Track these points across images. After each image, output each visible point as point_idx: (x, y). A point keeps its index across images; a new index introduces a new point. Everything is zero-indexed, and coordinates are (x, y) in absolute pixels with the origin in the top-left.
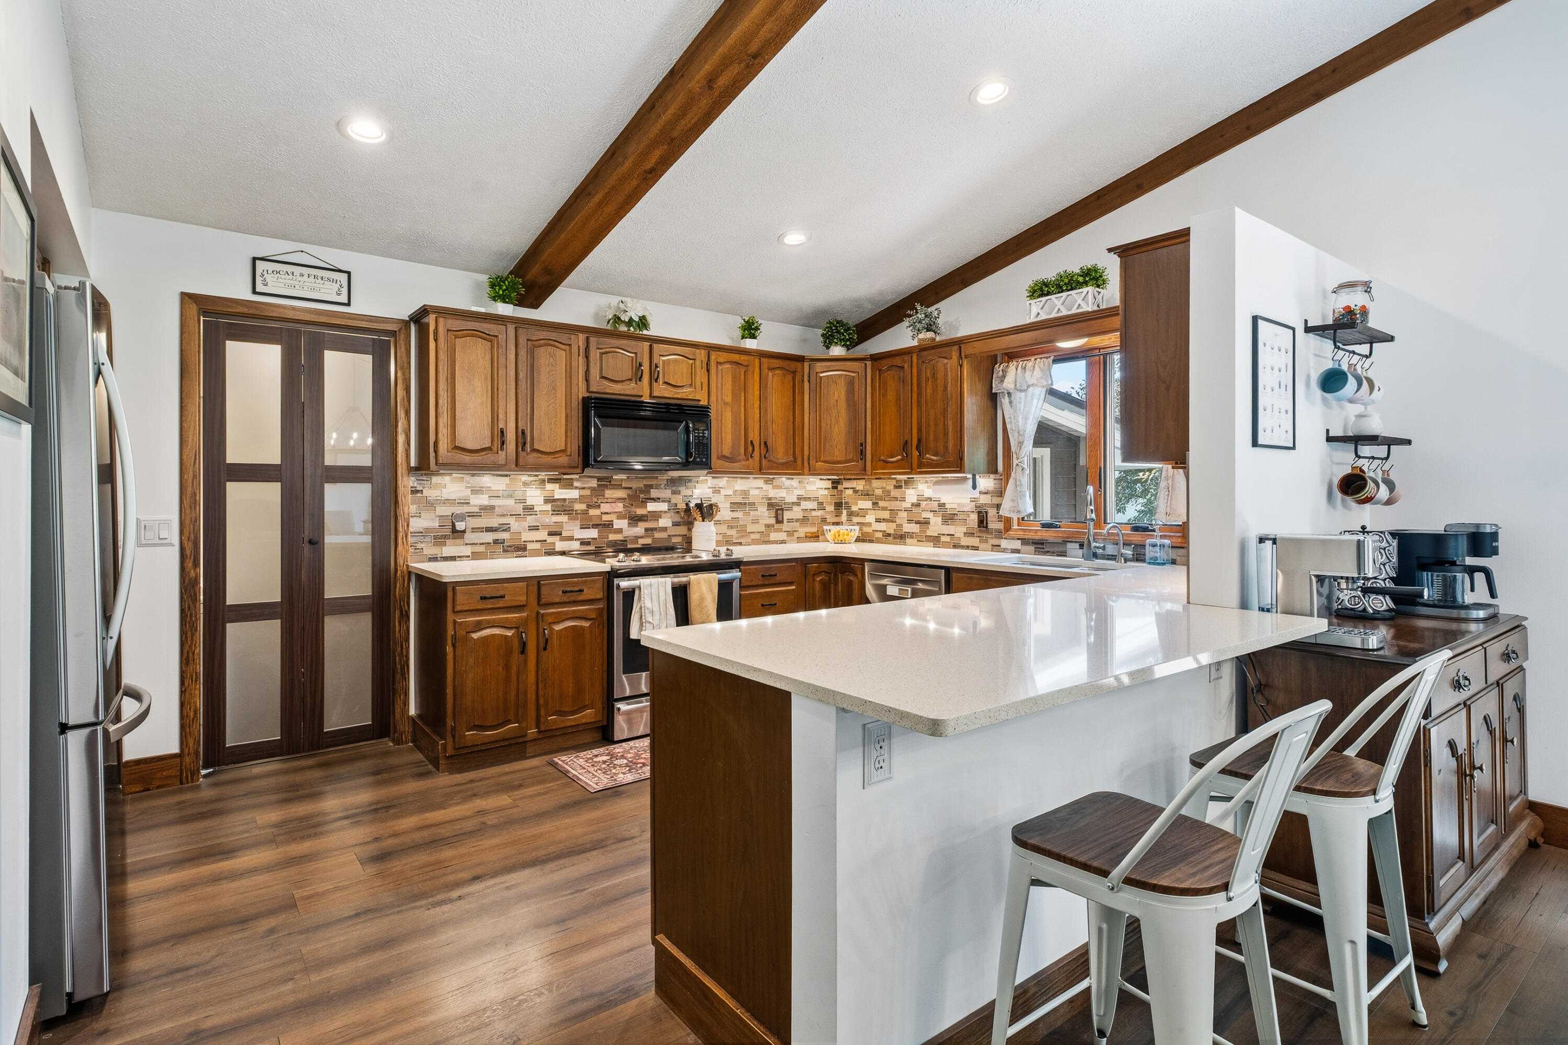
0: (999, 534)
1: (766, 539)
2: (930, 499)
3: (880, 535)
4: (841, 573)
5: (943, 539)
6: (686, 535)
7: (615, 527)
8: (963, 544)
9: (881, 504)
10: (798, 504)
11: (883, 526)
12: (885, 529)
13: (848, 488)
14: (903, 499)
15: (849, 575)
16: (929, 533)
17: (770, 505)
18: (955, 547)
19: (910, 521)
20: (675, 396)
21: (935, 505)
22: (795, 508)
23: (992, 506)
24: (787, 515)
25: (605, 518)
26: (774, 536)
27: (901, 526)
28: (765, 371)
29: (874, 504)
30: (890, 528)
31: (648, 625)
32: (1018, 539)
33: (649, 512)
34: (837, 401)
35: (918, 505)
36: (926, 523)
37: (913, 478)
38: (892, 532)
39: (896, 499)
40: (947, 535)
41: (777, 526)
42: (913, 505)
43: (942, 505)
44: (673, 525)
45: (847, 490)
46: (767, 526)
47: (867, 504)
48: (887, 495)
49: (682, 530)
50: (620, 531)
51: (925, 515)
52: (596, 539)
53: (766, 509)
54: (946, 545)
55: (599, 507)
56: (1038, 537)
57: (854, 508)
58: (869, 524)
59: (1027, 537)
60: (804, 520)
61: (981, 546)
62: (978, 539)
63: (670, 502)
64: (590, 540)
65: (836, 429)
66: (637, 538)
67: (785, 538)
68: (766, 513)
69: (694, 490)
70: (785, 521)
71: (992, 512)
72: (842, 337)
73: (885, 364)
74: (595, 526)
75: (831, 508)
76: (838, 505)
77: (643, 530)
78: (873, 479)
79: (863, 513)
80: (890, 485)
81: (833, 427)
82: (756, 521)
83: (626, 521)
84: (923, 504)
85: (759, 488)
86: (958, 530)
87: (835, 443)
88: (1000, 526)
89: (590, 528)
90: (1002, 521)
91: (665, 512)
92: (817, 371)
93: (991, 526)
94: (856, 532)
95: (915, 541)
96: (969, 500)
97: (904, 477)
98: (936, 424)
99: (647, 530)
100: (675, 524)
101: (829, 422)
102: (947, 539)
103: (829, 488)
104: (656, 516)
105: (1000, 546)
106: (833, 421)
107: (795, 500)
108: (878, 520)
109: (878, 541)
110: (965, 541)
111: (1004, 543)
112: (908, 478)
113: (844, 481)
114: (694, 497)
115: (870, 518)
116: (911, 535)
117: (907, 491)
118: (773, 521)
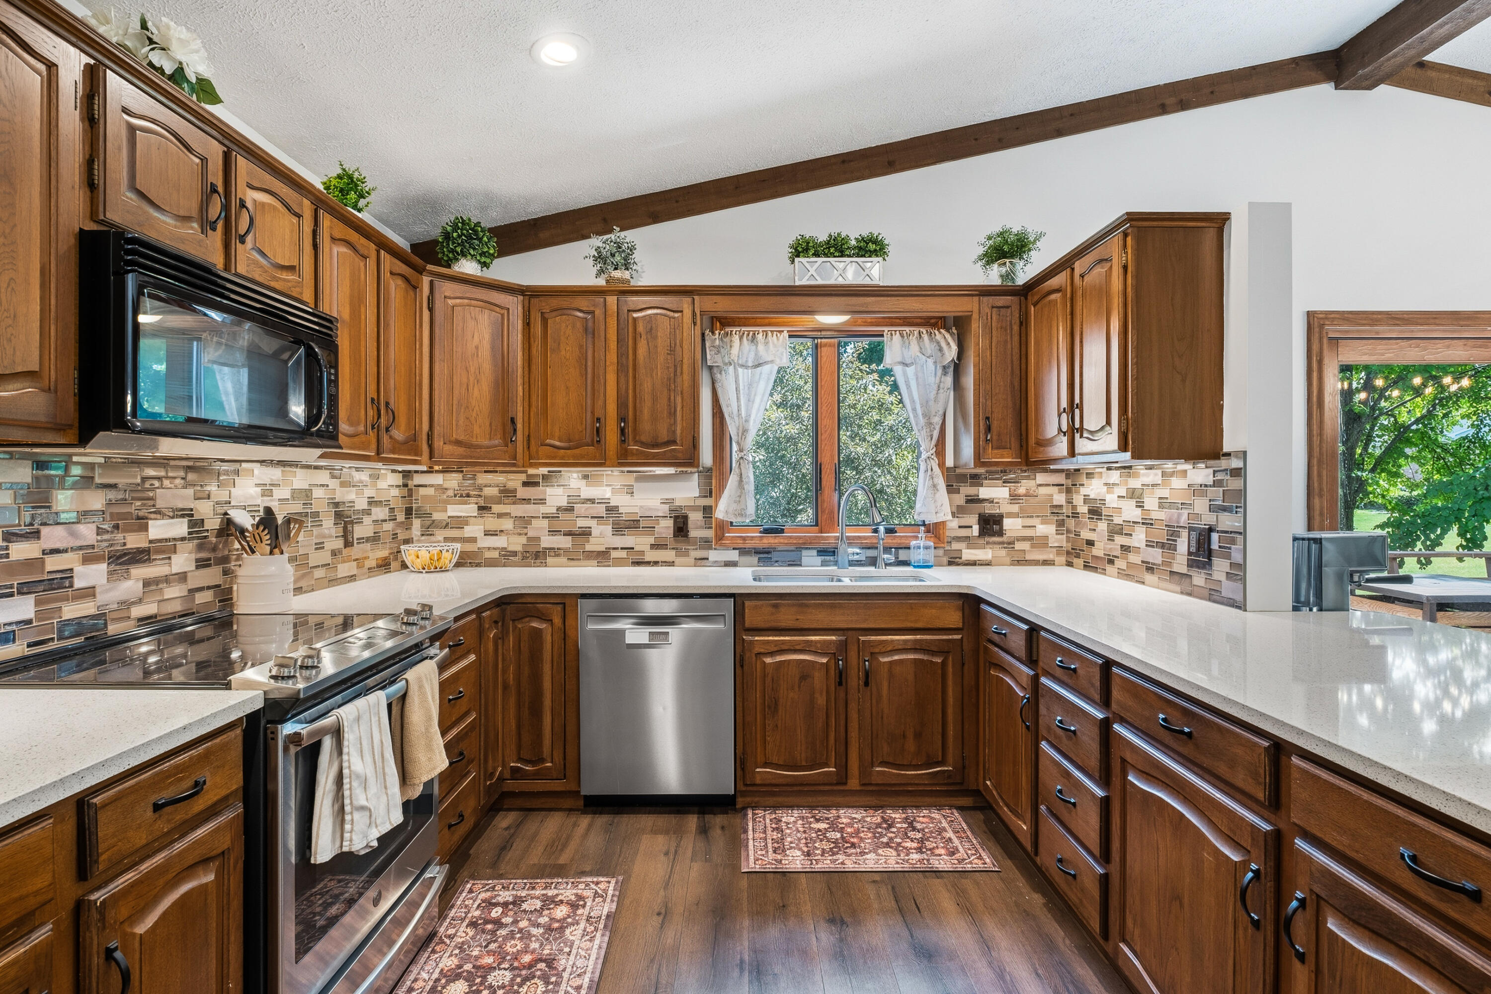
0: (706, 544)
1: (332, 575)
2: (592, 501)
3: (495, 554)
4: (514, 620)
5: (614, 554)
6: (218, 586)
7: (78, 584)
8: (647, 559)
9: (497, 508)
10: (368, 512)
11: (500, 542)
12: (506, 546)
13: (425, 486)
14: (542, 501)
15: (529, 622)
16: (588, 548)
17: (338, 515)
18: (637, 563)
19: (553, 532)
20: (273, 284)
21: (601, 510)
22: (367, 520)
23: (694, 508)
24: (359, 531)
25: (53, 564)
26: (344, 569)
27: (538, 539)
28: (386, 275)
29: (481, 508)
30: (517, 543)
31: (357, 816)
32: (734, 549)
33: (151, 542)
34: (477, 348)
35: (570, 509)
36: (586, 533)
37: (560, 472)
38: (519, 548)
39: (527, 501)
40: (622, 548)
41: (346, 552)
42: (559, 509)
43: (612, 509)
44: (197, 567)
45: (421, 488)
46: (334, 553)
47: (469, 509)
48: (508, 494)
49: (212, 576)
50: (89, 592)
51: (581, 523)
52: (30, 622)
53: (333, 522)
54: (619, 562)
55: (36, 535)
56: (766, 546)
57: (437, 516)
58: (473, 540)
59: (747, 546)
60: (375, 539)
61: (678, 560)
62: (673, 552)
63: (192, 515)
64: (14, 627)
65: (476, 393)
66: (126, 605)
67: (354, 572)
68: (333, 532)
69: (233, 490)
70: (355, 542)
71: (695, 518)
72: (486, 250)
73: (547, 304)
74: (24, 589)
75: (401, 517)
76: (409, 512)
77: (141, 584)
78: (480, 472)
79: (460, 522)
80: (515, 481)
81: (471, 388)
82: (320, 547)
83: (103, 567)
84: (579, 508)
85: (323, 485)
86: (641, 542)
87: (474, 415)
88: (710, 534)
89: (11, 595)
90: (711, 528)
91: (183, 539)
92: (447, 294)
93: (693, 533)
94: (450, 553)
95: (563, 560)
96: (660, 501)
97: (544, 470)
99: (147, 583)
100: (202, 564)
101: (465, 380)
102: (623, 554)
103: (399, 486)
104: (167, 547)
105: (707, 559)
106: (472, 379)
107: (365, 506)
108: (487, 533)
109: (491, 563)
110: (651, 556)
111: (714, 555)
112: (549, 472)
113: (415, 475)
114: (232, 504)
115: (473, 530)
116: (555, 552)
117: (549, 491)
118: (339, 544)
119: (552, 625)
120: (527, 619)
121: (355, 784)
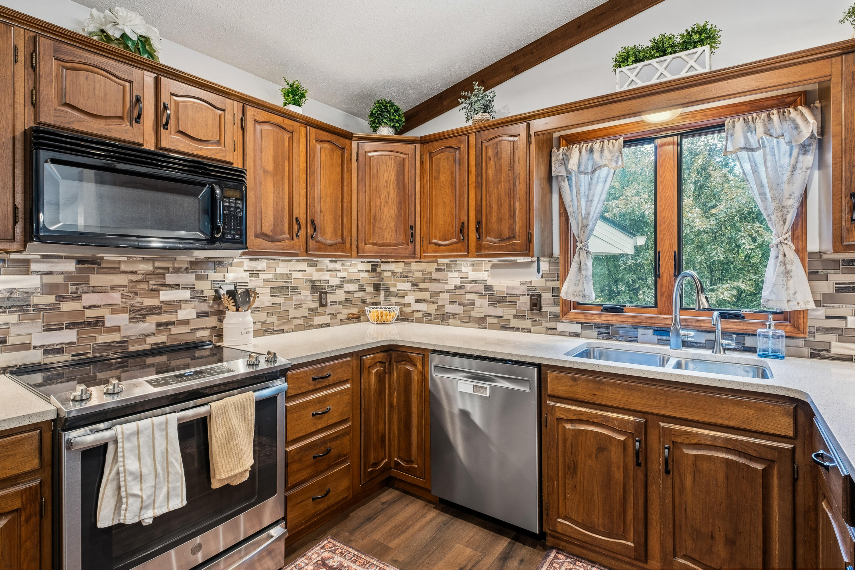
0: (555, 317)
1: (310, 323)
2: (475, 282)
3: (420, 315)
4: (396, 362)
5: (490, 320)
6: (215, 327)
7: (107, 324)
8: (512, 326)
9: (421, 285)
10: (341, 287)
11: (423, 307)
12: (426, 310)
13: (386, 271)
14: (446, 282)
15: (405, 364)
16: (473, 314)
17: (314, 289)
18: (504, 328)
19: (452, 302)
20: (196, 152)
21: (481, 288)
22: (339, 291)
23: (546, 289)
24: (331, 298)
25: (89, 313)
26: (318, 320)
27: (443, 306)
28: (312, 142)
29: (414, 285)
30: (432, 308)
31: (131, 500)
32: (577, 323)
33: (162, 302)
34: (386, 182)
35: (461, 287)
36: (472, 304)
37: (456, 261)
38: (433, 312)
39: (437, 281)
40: (495, 316)
41: (320, 310)
42: (456, 287)
43: (488, 288)
44: (197, 317)
45: (385, 272)
46: (311, 310)
47: (406, 286)
48: (428, 278)
49: (212, 321)
50: (117, 329)
51: (469, 297)
52: (74, 343)
53: (310, 292)
54: (493, 327)
55: (79, 298)
56: (603, 322)
57: (392, 289)
58: (409, 305)
59: (588, 321)
60: (347, 302)
61: (533, 329)
62: (530, 322)
63: (194, 288)
64: (64, 346)
65: (386, 211)
66: (144, 337)
67: (329, 321)
68: (310, 297)
69: (226, 274)
70: (329, 304)
71: (546, 296)
72: (392, 117)
73: (437, 146)
74: (69, 326)
75: (370, 289)
76: (377, 286)
77: (154, 326)
78: (412, 262)
79: (401, 294)
80: (431, 268)
81: (382, 208)
82: (298, 306)
83: (126, 316)
84: (468, 287)
85: (302, 271)
86: (508, 313)
87: (385, 225)
88: (557, 309)
89: (62, 329)
90: (559, 305)
91: (187, 301)
92: (366, 150)
93: (544, 309)
94: (396, 311)
95: (458, 322)
96: (520, 283)
97: (447, 260)
98: (500, 206)
99: (159, 325)
100: (201, 315)
101: (378, 204)
102: (495, 320)
103: (369, 271)
104: (177, 305)
105: (556, 329)
106: (383, 203)
107: (338, 283)
108: (417, 301)
109: (418, 321)
110: (515, 323)
111: (561, 327)
112: (450, 261)
113: (382, 264)
114: (226, 281)
115: (409, 299)
116: (453, 315)
117: (450, 274)
118: (316, 305)
119: (417, 368)
120: (404, 362)
121: (129, 478)
